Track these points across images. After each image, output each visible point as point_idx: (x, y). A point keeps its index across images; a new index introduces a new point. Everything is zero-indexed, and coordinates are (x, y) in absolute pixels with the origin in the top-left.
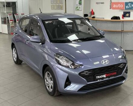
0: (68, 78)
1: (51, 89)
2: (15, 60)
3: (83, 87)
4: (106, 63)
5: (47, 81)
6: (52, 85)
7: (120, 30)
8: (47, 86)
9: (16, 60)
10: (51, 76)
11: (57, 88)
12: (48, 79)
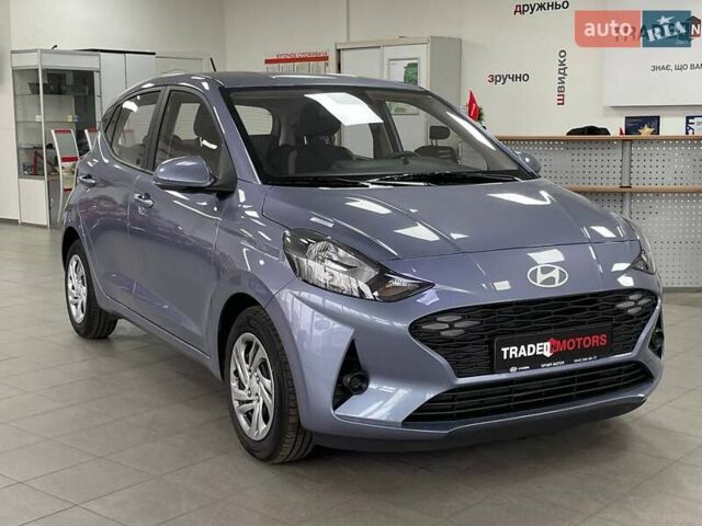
0: (352, 350)
1: (263, 426)
2: (80, 317)
3: (431, 401)
4: (551, 280)
5: (241, 386)
6: (270, 402)
7: (614, 185)
8: (241, 411)
9: (82, 316)
10: (262, 353)
11: (292, 412)
12: (245, 375)
